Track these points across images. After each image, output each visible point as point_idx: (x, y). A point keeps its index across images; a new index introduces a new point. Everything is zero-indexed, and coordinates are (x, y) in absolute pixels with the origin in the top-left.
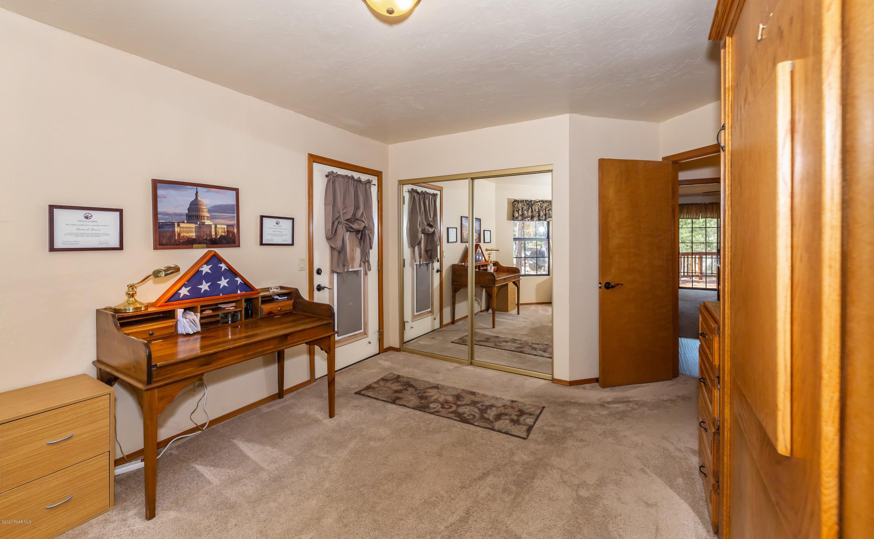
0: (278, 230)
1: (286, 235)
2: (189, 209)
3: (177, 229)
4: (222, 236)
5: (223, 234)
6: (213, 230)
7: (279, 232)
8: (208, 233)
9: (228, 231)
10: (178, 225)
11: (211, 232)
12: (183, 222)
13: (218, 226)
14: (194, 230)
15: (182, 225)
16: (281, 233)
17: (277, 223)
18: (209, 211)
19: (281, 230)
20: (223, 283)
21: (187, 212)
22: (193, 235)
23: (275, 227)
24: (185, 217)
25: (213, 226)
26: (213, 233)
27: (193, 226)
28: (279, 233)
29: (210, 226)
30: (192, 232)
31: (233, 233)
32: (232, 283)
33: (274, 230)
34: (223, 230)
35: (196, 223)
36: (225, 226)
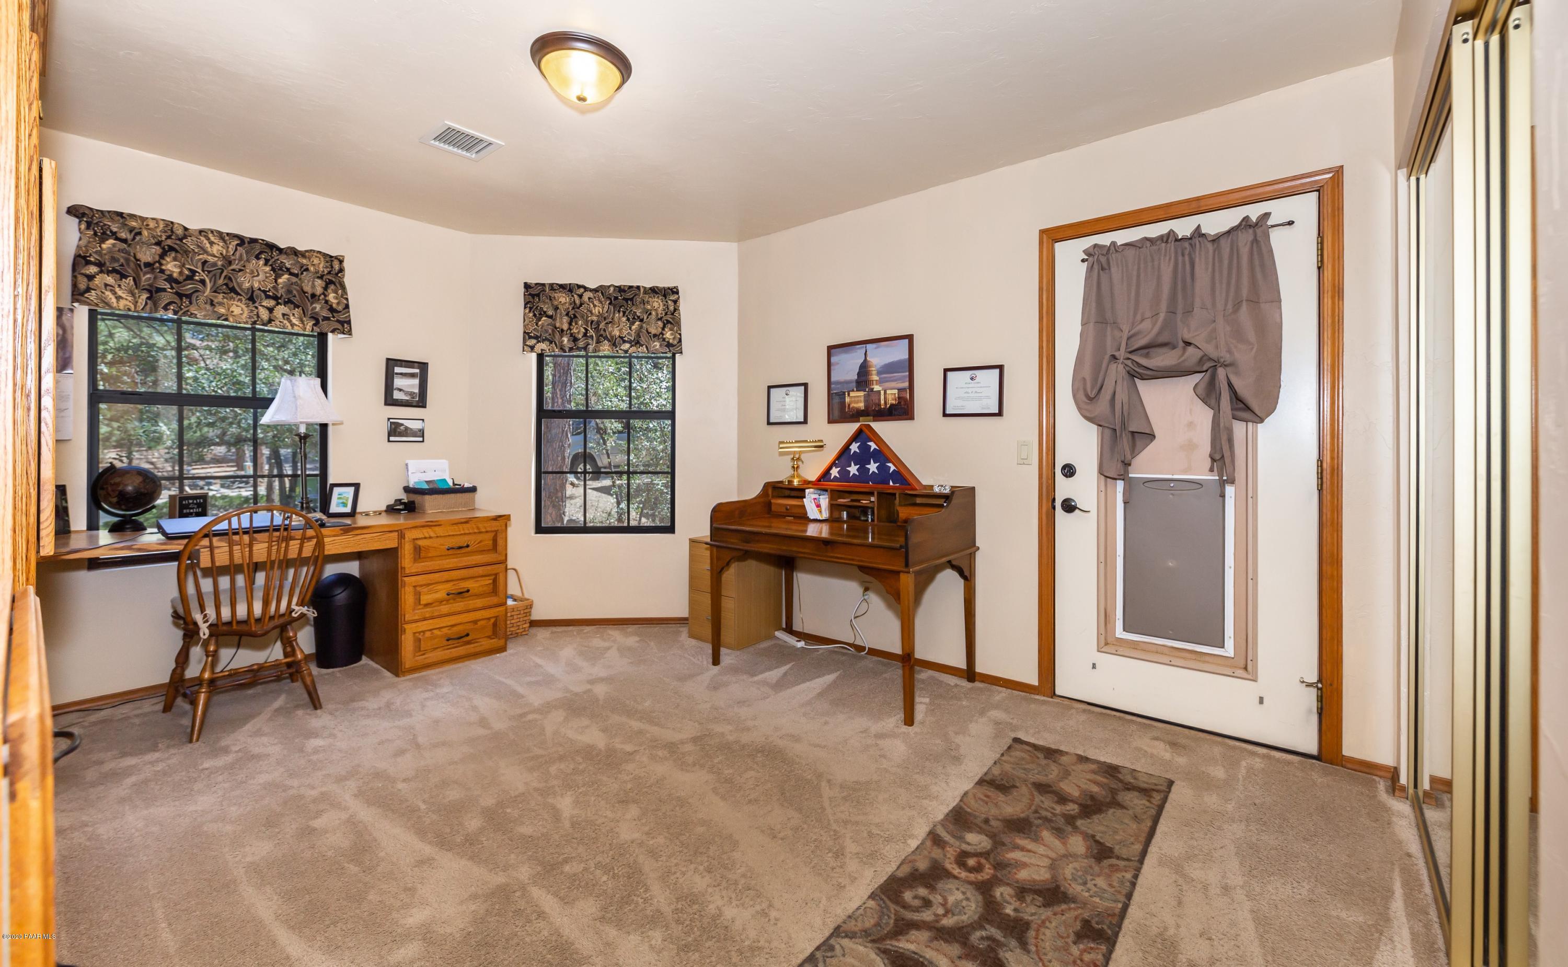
0: (974, 390)
1: (988, 397)
2: (859, 374)
3: (847, 400)
4: (892, 405)
5: (894, 402)
6: (882, 397)
7: (976, 392)
8: (877, 401)
9: (899, 398)
10: (849, 395)
11: (880, 400)
12: (853, 391)
13: (888, 392)
14: (862, 399)
15: (852, 394)
16: (980, 395)
17: (972, 379)
18: (879, 373)
19: (979, 390)
20: (873, 467)
21: (856, 377)
22: (861, 405)
23: (970, 386)
24: (854, 384)
25: (882, 393)
26: (882, 402)
27: (862, 394)
28: (978, 395)
29: (879, 392)
30: (861, 402)
31: (905, 400)
32: (882, 468)
33: (967, 390)
34: (893, 396)
35: (865, 391)
36: (896, 391)
